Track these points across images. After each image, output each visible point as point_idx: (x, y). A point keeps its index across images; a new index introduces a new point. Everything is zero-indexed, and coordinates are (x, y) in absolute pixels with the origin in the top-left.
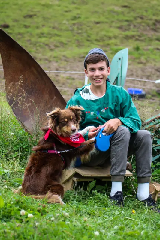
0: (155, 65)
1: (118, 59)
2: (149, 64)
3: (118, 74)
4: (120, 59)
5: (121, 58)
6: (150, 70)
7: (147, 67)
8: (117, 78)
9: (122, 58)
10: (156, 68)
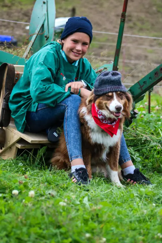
0: (22, 9)
1: (42, 3)
2: (14, 8)
3: (45, 21)
4: (44, 3)
6: (16, 14)
7: (13, 11)
8: (43, 25)
9: (47, 1)
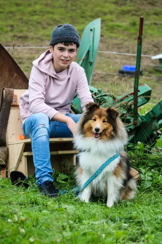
0: (153, 41)
3: (90, 47)
4: (91, 30)
5: (93, 29)
6: (147, 46)
8: (89, 51)
10: (153, 43)
